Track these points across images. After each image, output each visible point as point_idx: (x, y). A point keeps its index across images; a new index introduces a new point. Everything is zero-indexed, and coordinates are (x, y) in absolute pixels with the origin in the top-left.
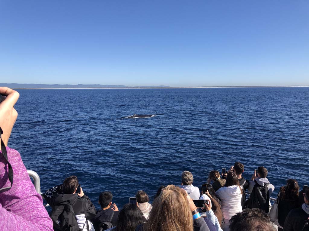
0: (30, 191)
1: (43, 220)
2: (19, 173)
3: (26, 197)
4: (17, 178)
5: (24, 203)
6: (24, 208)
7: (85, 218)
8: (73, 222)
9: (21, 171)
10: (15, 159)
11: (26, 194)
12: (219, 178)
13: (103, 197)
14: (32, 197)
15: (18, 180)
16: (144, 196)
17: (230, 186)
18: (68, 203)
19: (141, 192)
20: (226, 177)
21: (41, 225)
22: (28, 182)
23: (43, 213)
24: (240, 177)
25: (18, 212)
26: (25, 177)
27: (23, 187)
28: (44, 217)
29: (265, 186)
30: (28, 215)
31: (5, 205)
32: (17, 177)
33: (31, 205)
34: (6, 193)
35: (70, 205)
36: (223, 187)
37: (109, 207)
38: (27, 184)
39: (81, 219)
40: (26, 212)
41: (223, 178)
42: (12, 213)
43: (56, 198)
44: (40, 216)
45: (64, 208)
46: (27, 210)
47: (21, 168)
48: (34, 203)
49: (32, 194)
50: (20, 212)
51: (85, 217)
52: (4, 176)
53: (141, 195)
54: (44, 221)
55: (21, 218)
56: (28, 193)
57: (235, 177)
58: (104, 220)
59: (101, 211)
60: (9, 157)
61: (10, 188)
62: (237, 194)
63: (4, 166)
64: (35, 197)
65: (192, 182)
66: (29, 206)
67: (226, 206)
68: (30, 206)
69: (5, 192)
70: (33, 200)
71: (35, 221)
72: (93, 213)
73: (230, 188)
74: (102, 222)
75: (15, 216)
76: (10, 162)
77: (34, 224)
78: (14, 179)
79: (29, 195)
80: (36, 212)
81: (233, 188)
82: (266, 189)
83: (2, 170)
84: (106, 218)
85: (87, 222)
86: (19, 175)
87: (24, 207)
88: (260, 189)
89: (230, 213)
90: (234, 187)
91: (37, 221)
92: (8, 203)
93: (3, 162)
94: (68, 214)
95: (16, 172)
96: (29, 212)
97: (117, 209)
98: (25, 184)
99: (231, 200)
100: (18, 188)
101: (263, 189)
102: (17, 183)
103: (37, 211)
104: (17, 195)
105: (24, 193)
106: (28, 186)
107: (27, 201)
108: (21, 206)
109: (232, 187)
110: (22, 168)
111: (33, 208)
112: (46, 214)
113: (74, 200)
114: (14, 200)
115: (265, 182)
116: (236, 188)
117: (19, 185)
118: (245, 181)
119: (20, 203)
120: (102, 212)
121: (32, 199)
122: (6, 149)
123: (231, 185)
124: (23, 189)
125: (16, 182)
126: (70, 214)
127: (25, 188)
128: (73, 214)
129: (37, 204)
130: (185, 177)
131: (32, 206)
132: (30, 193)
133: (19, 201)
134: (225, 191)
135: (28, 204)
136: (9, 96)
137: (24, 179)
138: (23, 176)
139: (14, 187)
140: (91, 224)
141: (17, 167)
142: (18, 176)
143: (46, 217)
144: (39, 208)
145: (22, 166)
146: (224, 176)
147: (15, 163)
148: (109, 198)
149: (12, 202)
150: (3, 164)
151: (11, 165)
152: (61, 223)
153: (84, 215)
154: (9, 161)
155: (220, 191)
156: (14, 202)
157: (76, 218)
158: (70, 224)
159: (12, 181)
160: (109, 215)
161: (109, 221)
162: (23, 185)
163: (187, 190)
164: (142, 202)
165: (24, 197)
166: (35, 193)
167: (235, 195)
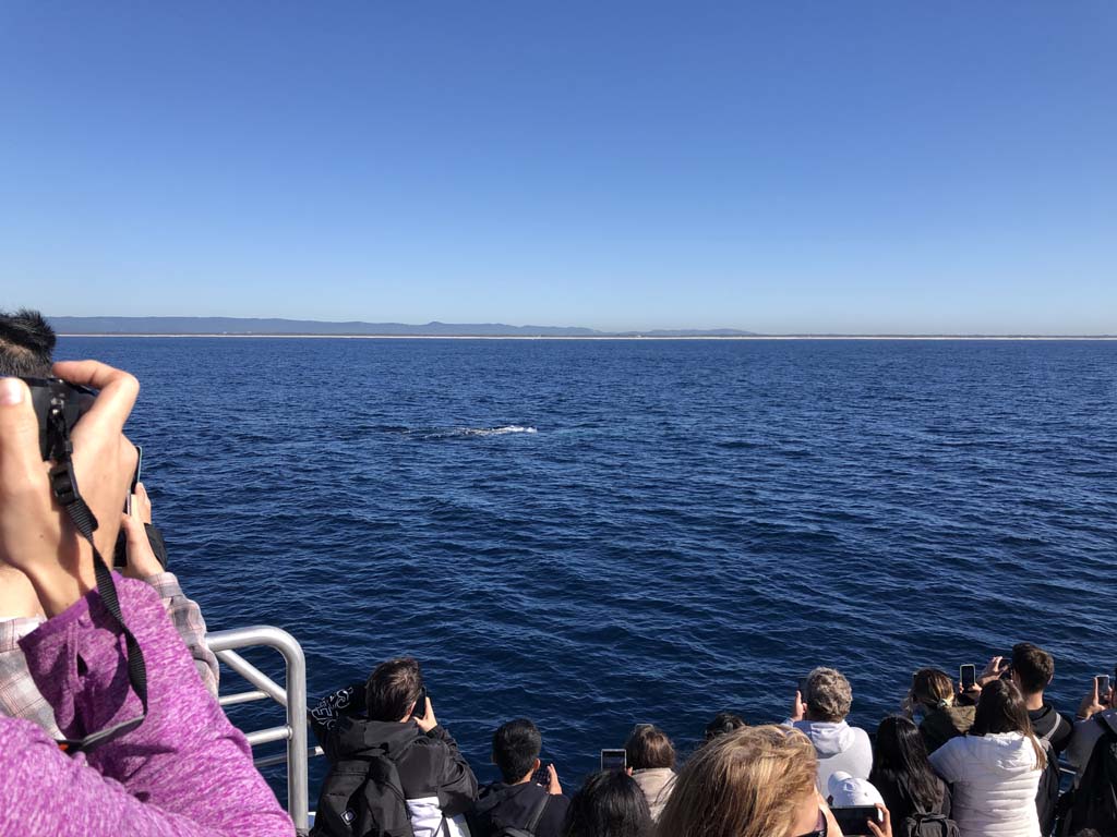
3: (196, 746)
5: (193, 766)
6: (196, 784)
8: (396, 823)
10: (147, 615)
16: (658, 745)
17: (995, 736)
19: (648, 729)
20: (976, 697)
24: (1037, 702)
25: (175, 799)
33: (216, 771)
34: (128, 739)
35: (389, 762)
36: (964, 734)
41: (963, 700)
43: (343, 733)
45: (368, 770)
46: (208, 791)
50: (182, 800)
57: (1015, 701)
58: (511, 821)
59: (502, 788)
61: (139, 722)
62: (1020, 768)
63: (114, 640)
65: (846, 708)
67: (976, 811)
70: (221, 755)
72: (467, 794)
73: (993, 743)
79: (208, 737)
81: (1004, 743)
83: (106, 656)
84: (519, 815)
85: (444, 825)
86: (166, 671)
90: (1007, 741)
91: (245, 827)
97: (556, 789)
99: (996, 788)
108: (182, 779)
109: (1002, 738)
113: (406, 743)
116: (1017, 745)
118: (1059, 716)
119: (177, 767)
120: (503, 793)
121: (217, 748)
123: (998, 733)
126: (389, 793)
133: (174, 762)
134: (973, 754)
139: (155, 714)
140: (460, 833)
141: (155, 640)
146: (969, 695)
147: (148, 627)
152: (357, 823)
155: (951, 750)
158: (387, 829)
160: (529, 807)
161: (528, 829)
162: (183, 702)
163: (824, 739)
164: (650, 766)
165: (191, 744)
166: (227, 729)
167: (1013, 769)
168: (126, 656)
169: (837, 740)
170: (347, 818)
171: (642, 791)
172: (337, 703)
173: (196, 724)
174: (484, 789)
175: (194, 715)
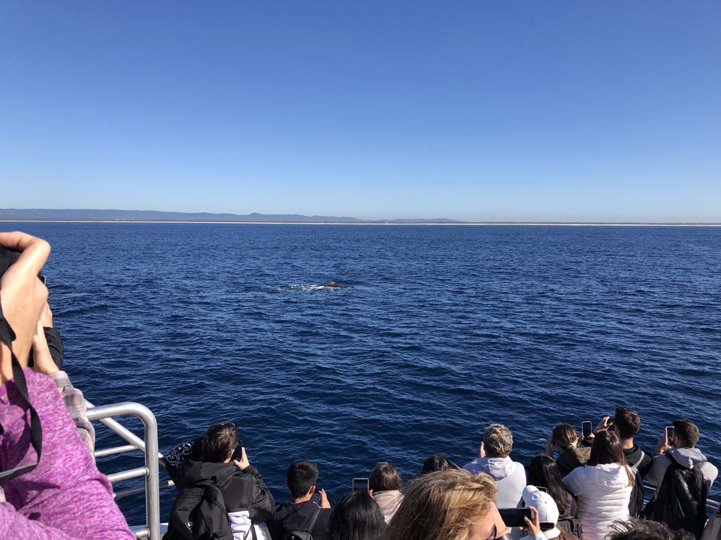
0: (83, 470)
1: (115, 536)
2: (57, 428)
3: (73, 484)
4: (52, 441)
5: (70, 498)
6: (71, 509)
7: (250, 521)
8: (221, 527)
9: (60, 423)
10: (47, 398)
11: (74, 478)
12: (574, 444)
13: (295, 472)
14: (88, 482)
15: (54, 445)
16: (390, 476)
17: (602, 465)
18: (213, 483)
19: (384, 466)
20: (591, 442)
22: (77, 449)
23: (114, 519)
24: (630, 444)
25: (57, 518)
26: (70, 437)
27: (65, 460)
29: (697, 469)
31: (27, 503)
33: (85, 501)
34: (28, 477)
35: (217, 489)
36: (583, 465)
37: (308, 497)
38: (75, 453)
39: (241, 520)
40: (75, 519)
41: (584, 443)
43: (186, 470)
44: (107, 527)
45: (203, 493)
46: (79, 514)
47: (60, 418)
48: (92, 498)
49: (88, 477)
50: (61, 519)
51: (250, 518)
52: (21, 438)
53: (384, 474)
55: (64, 534)
56: (76, 475)
57: (614, 444)
58: (295, 526)
59: (290, 505)
60: (32, 393)
61: (35, 466)
62: (619, 486)
63: (23, 413)
64: (93, 482)
65: (509, 448)
66: (81, 505)
67: (591, 513)
68: (84, 503)
69: (25, 475)
70: (90, 491)
72: (268, 509)
73: (602, 470)
74: (290, 531)
76: (33, 406)
78: (44, 444)
79: (81, 479)
80: (99, 517)
81: (608, 470)
82: (699, 476)
83: (17, 423)
84: (301, 522)
85: (253, 529)
86: (57, 434)
88: (683, 475)
89: (600, 530)
90: (610, 469)
92: (33, 499)
93: (18, 406)
94: (211, 508)
95: (48, 427)
96: (83, 518)
97: (326, 504)
98: (71, 452)
99: (603, 498)
100: (56, 465)
101: (692, 475)
102: (52, 453)
104: (52, 481)
105: (70, 475)
106: (79, 457)
107: (75, 492)
108: (63, 506)
109: (607, 467)
110: (63, 416)
111: (91, 510)
113: (227, 476)
114: (47, 490)
115: (695, 457)
116: (616, 472)
117: (56, 457)
118: (643, 453)
119: (59, 497)
120: (291, 508)
121: (87, 486)
122: (24, 376)
123: (604, 464)
124: (67, 466)
125: (50, 450)
126: (216, 508)
127: (71, 463)
128: (222, 509)
129: (101, 499)
130: (493, 435)
131: (88, 504)
132: (83, 475)
133: (57, 494)
134: (589, 477)
135: (77, 499)
136: (26, 252)
137: (68, 442)
138: (66, 435)
139: (47, 462)
140: (263, 535)
141: (51, 414)
142: (53, 436)
144: (104, 509)
145: (62, 411)
146: (588, 441)
147: (47, 405)
148: (310, 475)
149: (41, 497)
150: (20, 409)
151: (37, 411)
152: (195, 528)
153: (247, 513)
154: (31, 402)
155: (575, 475)
156: (46, 497)
157: (228, 517)
158: (214, 532)
159: (38, 450)
160: (308, 517)
161: (306, 531)
162: (66, 455)
163: (496, 469)
164: (385, 489)
165: (69, 483)
166: (95, 474)
167: (614, 487)
168: (30, 424)
169: (504, 469)
170: (189, 525)
171: (377, 505)
172: (183, 452)
173: (74, 469)
174: (279, 506)
175: (74, 464)
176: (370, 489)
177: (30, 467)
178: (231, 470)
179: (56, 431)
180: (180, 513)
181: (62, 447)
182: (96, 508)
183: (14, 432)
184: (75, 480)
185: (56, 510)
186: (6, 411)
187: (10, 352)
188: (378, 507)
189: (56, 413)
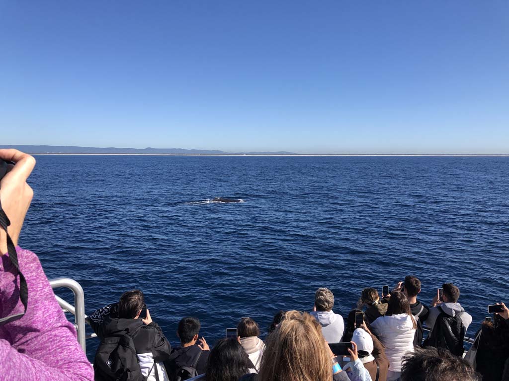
0: (56, 320)
1: (78, 366)
2: (38, 289)
3: (49, 329)
4: (35, 298)
5: (47, 338)
6: (47, 347)
7: (153, 360)
8: (132, 364)
9: (41, 285)
10: (32, 267)
11: (50, 324)
12: (377, 302)
13: (184, 325)
14: (60, 328)
15: (36, 301)
16: (251, 326)
17: (396, 315)
18: (127, 333)
19: (247, 320)
20: (388, 300)
21: (74, 374)
22: (52, 304)
23: (78, 354)
24: (414, 300)
25: (37, 353)
26: (47, 295)
27: (44, 312)
28: (80, 362)
30: (53, 359)
31: (16, 342)
32: (34, 296)
33: (57, 341)
34: (17, 323)
36: (383, 316)
37: (193, 342)
38: (50, 307)
39: (147, 360)
40: (50, 354)
41: (384, 301)
42: (27, 356)
44: (72, 360)
45: (119, 341)
46: (52, 350)
47: (41, 282)
48: (62, 339)
49: (60, 324)
50: (40, 354)
51: (153, 358)
52: (13, 295)
53: (247, 325)
54: (80, 368)
55: (43, 363)
56: (52, 323)
57: (403, 300)
58: (185, 363)
59: (180, 348)
60: (21, 264)
61: (22, 315)
62: (406, 329)
63: (14, 278)
64: (64, 328)
65: (332, 305)
66: (54, 344)
67: (388, 348)
68: (56, 343)
69: (15, 322)
70: (61, 334)
71: (65, 368)
72: (166, 352)
73: (395, 319)
74: (181, 366)
75: (31, 361)
76: (22, 273)
77: (63, 372)
78: (29, 300)
79: (55, 326)
80: (67, 353)
81: (399, 318)
83: (10, 285)
84: (188, 360)
85: (155, 366)
86: (38, 293)
87: (46, 345)
89: (394, 360)
90: (401, 317)
91: (68, 368)
92: (20, 339)
93: (11, 273)
94: (125, 351)
95: (32, 288)
96: (55, 353)
97: (206, 347)
98: (47, 307)
99: (396, 338)
100: (37, 315)
102: (35, 307)
103: (68, 351)
104: (34, 326)
105: (47, 322)
106: (54, 310)
107: (51, 335)
108: (41, 344)
109: (398, 316)
110: (43, 280)
111: (61, 347)
112: (83, 356)
113: (136, 329)
114: (30, 333)
116: (404, 319)
117: (37, 310)
118: (423, 307)
119: (39, 338)
120: (181, 351)
121: (59, 331)
122: (15, 251)
123: (397, 314)
124: (45, 316)
125: (34, 305)
126: (129, 351)
127: (48, 314)
128: (133, 352)
129: (68, 340)
130: (321, 297)
131: (59, 343)
132: (57, 323)
133: (38, 336)
134: (387, 323)
135: (52, 339)
136: (18, 164)
137: (46, 299)
138: (44, 295)
139: (30, 313)
140: (162, 370)
141: (34, 279)
142: (36, 295)
143: (83, 361)
144: (70, 347)
145: (42, 277)
146: (386, 299)
147: (31, 273)
148: (195, 327)
149: (26, 337)
150: (12, 275)
151: (25, 276)
153: (151, 354)
154: (20, 269)
155: (378, 323)
156: (30, 338)
157: (137, 357)
158: (127, 367)
159: (25, 304)
160: (193, 356)
164: (248, 336)
166: (65, 322)
167: (403, 329)
168: (19, 286)
170: (109, 363)
171: (242, 347)
176: (238, 336)
177: (19, 316)
178: (139, 324)
179: (37, 291)
180: (102, 355)
181: (42, 302)
182: (65, 346)
183: (8, 291)
184: (51, 326)
185: (37, 348)
186: (2, 276)
187: (6, 234)
188: (243, 348)
189: (38, 278)
